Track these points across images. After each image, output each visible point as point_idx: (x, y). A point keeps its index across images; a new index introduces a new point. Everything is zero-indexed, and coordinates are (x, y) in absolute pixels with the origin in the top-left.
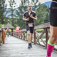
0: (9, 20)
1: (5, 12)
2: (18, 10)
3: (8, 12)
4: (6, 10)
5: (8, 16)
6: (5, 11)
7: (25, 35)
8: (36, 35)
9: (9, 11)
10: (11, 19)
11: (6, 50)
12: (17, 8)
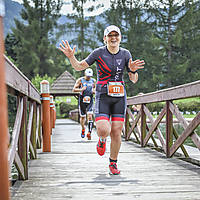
1: (56, 30)
2: (103, 21)
3: (67, 29)
4: (59, 22)
6: (55, 24)
7: (130, 120)
8: (174, 119)
9: (70, 26)
11: (55, 178)
12: (101, 15)
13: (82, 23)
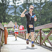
0: (11, 18)
2: (21, 7)
4: (9, 7)
5: (11, 14)
8: (42, 35)
9: (12, 8)
10: (14, 17)
13: (16, 7)
